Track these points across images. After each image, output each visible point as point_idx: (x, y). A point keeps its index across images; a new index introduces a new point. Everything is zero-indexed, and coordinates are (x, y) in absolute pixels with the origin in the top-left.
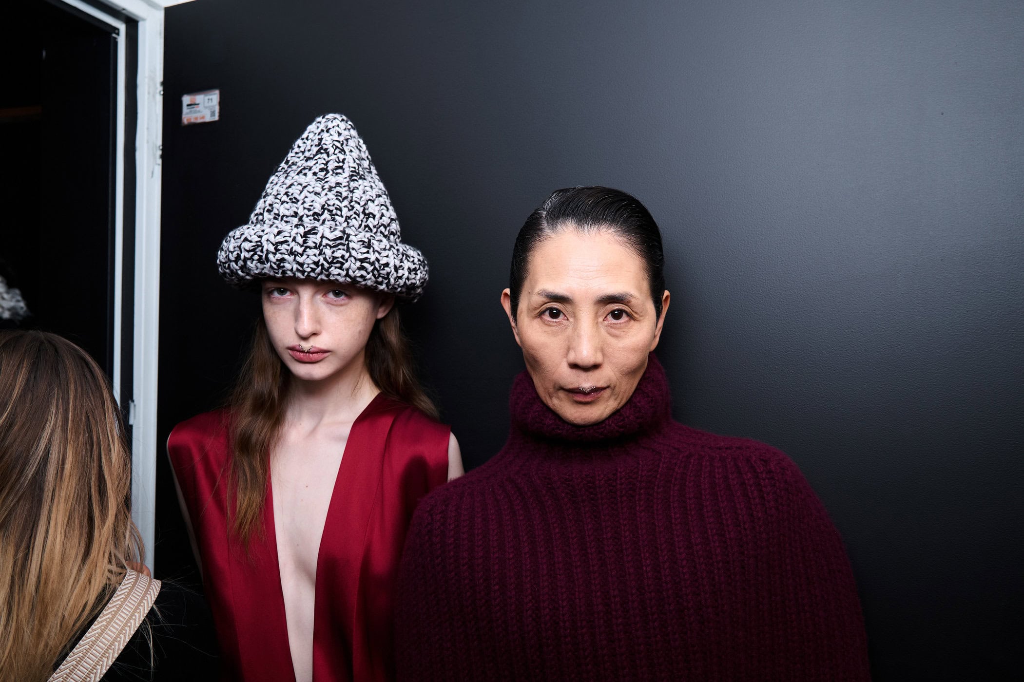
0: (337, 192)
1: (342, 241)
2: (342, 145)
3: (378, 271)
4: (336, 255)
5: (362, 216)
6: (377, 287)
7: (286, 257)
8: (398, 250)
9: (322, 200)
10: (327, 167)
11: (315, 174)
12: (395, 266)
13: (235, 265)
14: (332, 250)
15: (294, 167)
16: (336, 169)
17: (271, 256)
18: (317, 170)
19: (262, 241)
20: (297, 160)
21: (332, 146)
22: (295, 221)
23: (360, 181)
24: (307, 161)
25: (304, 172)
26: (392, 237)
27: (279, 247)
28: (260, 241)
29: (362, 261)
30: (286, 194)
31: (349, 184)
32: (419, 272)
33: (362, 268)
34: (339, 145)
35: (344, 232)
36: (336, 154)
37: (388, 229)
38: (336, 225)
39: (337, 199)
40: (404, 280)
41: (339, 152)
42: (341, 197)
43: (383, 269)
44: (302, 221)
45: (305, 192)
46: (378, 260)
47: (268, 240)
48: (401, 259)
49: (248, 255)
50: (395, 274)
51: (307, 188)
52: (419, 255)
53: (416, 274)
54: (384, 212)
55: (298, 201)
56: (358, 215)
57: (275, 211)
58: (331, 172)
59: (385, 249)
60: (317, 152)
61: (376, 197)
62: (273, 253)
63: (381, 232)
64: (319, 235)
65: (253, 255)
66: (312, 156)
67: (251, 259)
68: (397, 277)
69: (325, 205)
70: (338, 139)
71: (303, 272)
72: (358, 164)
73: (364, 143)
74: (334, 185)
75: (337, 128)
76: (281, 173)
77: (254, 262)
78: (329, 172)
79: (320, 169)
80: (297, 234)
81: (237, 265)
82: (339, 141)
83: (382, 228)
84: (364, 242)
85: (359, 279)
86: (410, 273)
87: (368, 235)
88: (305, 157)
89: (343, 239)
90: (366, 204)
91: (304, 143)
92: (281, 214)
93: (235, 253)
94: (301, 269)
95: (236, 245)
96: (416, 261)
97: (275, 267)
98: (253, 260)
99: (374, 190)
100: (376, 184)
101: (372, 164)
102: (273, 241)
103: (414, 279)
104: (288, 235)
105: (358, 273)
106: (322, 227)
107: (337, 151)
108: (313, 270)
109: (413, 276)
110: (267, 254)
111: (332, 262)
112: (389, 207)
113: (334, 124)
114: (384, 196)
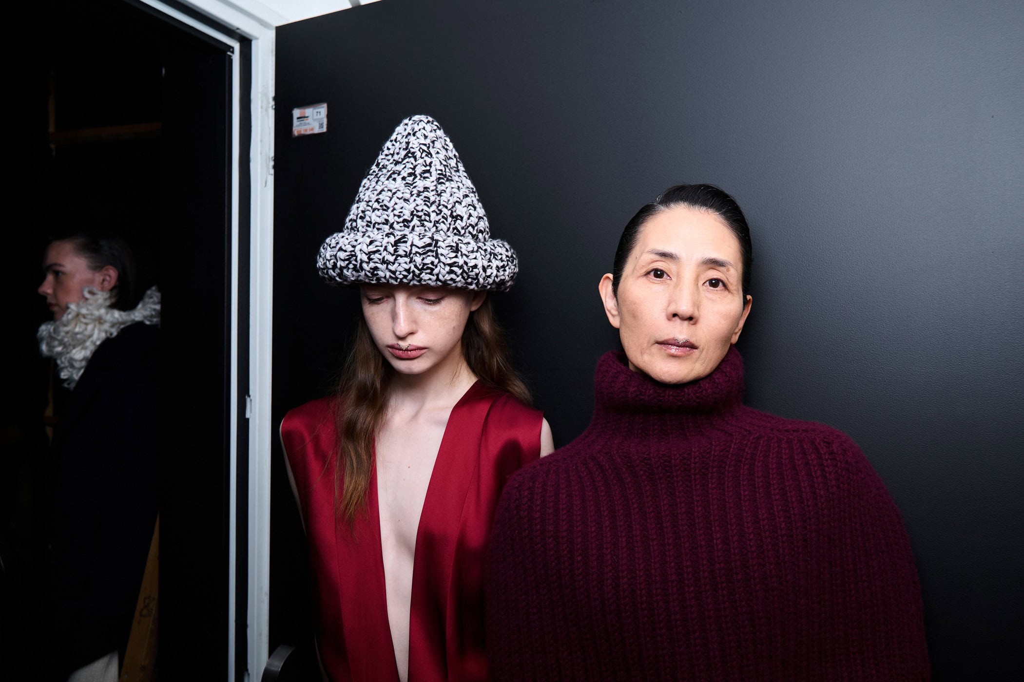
0: (425, 197)
1: (431, 248)
3: (467, 273)
4: (426, 261)
5: (450, 219)
6: (467, 287)
7: (379, 266)
9: (411, 207)
10: (415, 171)
11: (404, 178)
12: (483, 267)
13: (333, 273)
14: (421, 258)
15: (385, 171)
16: (423, 173)
17: (365, 265)
18: (406, 175)
19: (356, 251)
20: (387, 163)
21: (419, 150)
22: (386, 228)
23: (448, 184)
24: (396, 165)
25: (393, 176)
26: (480, 235)
27: (372, 257)
28: (353, 251)
29: (451, 265)
30: (377, 201)
31: (437, 188)
32: (507, 268)
33: (451, 272)
34: (425, 148)
35: (432, 238)
36: (423, 158)
37: (476, 228)
38: (425, 230)
39: (425, 204)
40: (493, 278)
41: (426, 155)
42: (429, 202)
43: (472, 271)
44: (393, 229)
45: (395, 198)
46: (466, 263)
47: (361, 250)
48: (490, 259)
49: (343, 264)
50: (484, 273)
51: (396, 194)
52: (507, 250)
53: (505, 271)
54: (472, 212)
55: (388, 208)
56: (446, 219)
57: (368, 218)
58: (419, 177)
59: (473, 252)
60: (405, 156)
61: (463, 198)
62: (366, 262)
63: (470, 233)
64: (409, 243)
65: (348, 264)
66: (400, 160)
67: (347, 267)
68: (486, 276)
69: (413, 211)
70: (424, 143)
71: (396, 279)
72: (444, 166)
73: (451, 141)
74: (422, 190)
75: (423, 131)
76: (373, 177)
77: (350, 270)
78: (417, 177)
79: (408, 174)
80: (388, 243)
81: (334, 272)
82: (425, 145)
83: (470, 229)
84: (452, 246)
85: (449, 282)
86: (498, 271)
87: (456, 238)
88: (394, 160)
89: (432, 246)
90: (453, 207)
91: (393, 145)
92: (373, 222)
93: (332, 261)
94: (393, 276)
95: (332, 253)
96: (504, 257)
97: (369, 274)
98: (349, 268)
99: (461, 191)
100: (464, 182)
101: (459, 162)
102: (366, 250)
103: (503, 275)
104: (380, 244)
105: (448, 277)
106: (411, 234)
107: (424, 155)
108: (405, 277)
109: (502, 273)
110: (361, 263)
111: (422, 268)
112: (477, 205)
113: (420, 126)
114: (473, 195)
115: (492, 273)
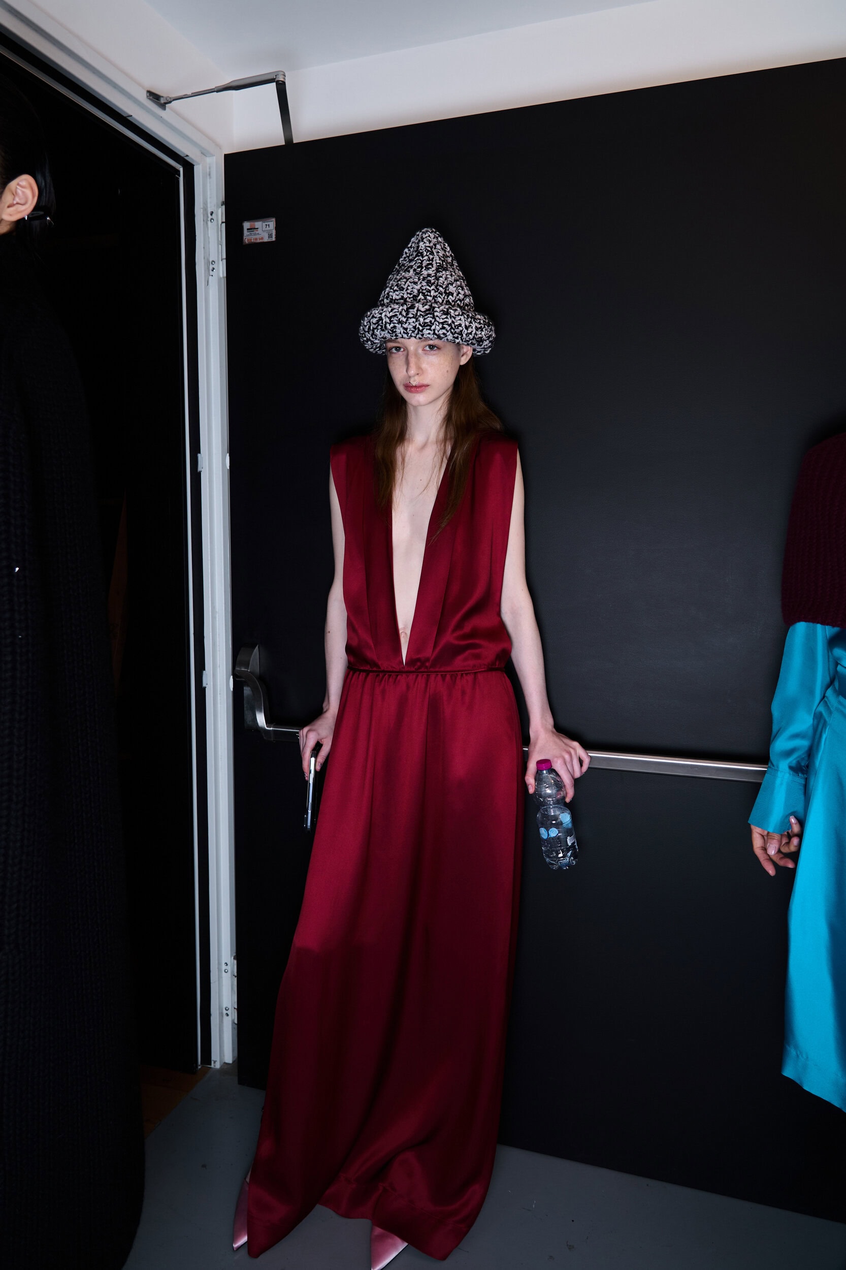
0: (428, 280)
1: (430, 312)
2: (431, 248)
3: (454, 330)
4: (426, 321)
5: (444, 295)
6: (455, 340)
7: (397, 325)
8: (468, 315)
9: (418, 287)
10: (422, 264)
11: (415, 270)
12: (466, 326)
13: (368, 334)
15: (403, 267)
16: (427, 266)
17: (388, 325)
18: (416, 268)
20: (405, 262)
21: (425, 251)
22: (402, 301)
23: (444, 272)
24: (410, 263)
25: (408, 269)
26: (466, 307)
27: (392, 319)
28: (381, 317)
29: (443, 323)
30: (397, 285)
31: (436, 275)
32: (484, 329)
33: (443, 328)
34: (429, 249)
35: (431, 306)
36: (428, 256)
37: (463, 302)
38: (427, 302)
39: (428, 285)
40: (473, 335)
41: (430, 254)
43: (458, 328)
44: (406, 301)
45: (408, 282)
46: (453, 322)
47: (385, 316)
48: (471, 321)
49: (374, 326)
50: (466, 331)
51: (409, 280)
52: (485, 318)
53: (482, 330)
55: (404, 289)
56: (442, 295)
57: (391, 297)
58: (424, 268)
59: (458, 315)
60: (416, 255)
61: (454, 282)
62: (388, 323)
64: (416, 309)
65: (377, 326)
66: (413, 259)
67: (377, 328)
68: (468, 333)
69: (420, 290)
70: (429, 245)
71: (407, 334)
72: (442, 261)
73: (448, 246)
74: (426, 276)
75: (429, 238)
76: (395, 272)
79: (418, 267)
80: (402, 310)
82: (429, 247)
83: (459, 302)
84: (444, 311)
85: (442, 336)
86: (477, 330)
87: (447, 307)
88: (409, 260)
89: (431, 310)
90: (446, 287)
91: (409, 250)
92: (394, 298)
93: (368, 326)
94: (405, 332)
95: (367, 321)
96: (482, 322)
97: (390, 332)
98: (378, 329)
99: (453, 277)
100: (456, 273)
101: (454, 260)
102: (389, 315)
103: (481, 334)
104: (397, 311)
105: (441, 332)
106: (418, 304)
107: (428, 254)
108: (413, 332)
109: (480, 332)
110: (385, 325)
111: (424, 326)
112: (465, 288)
113: (427, 235)
114: (462, 281)
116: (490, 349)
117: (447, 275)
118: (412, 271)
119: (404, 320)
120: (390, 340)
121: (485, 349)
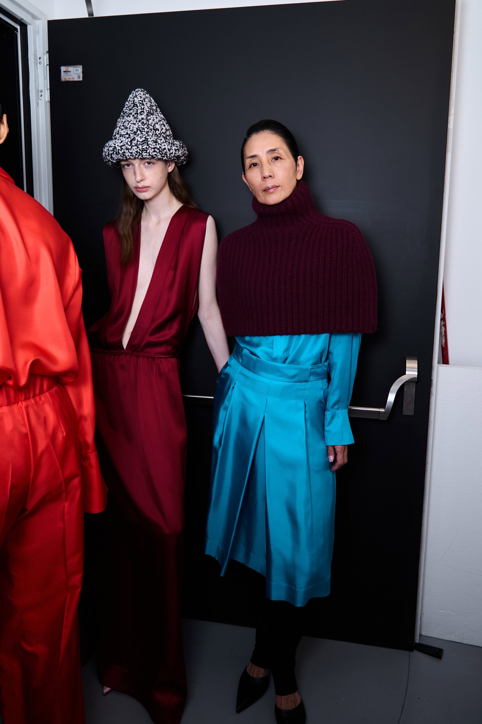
0: (142, 122)
1: (145, 142)
2: (142, 102)
3: (161, 152)
4: (143, 147)
5: (153, 130)
6: (163, 158)
7: (125, 151)
8: (169, 142)
9: (136, 126)
10: (138, 112)
11: (133, 116)
12: (168, 149)
13: (108, 157)
15: (126, 114)
16: (141, 112)
17: (120, 151)
18: (134, 114)
20: (127, 111)
22: (127, 136)
23: (152, 116)
24: (130, 111)
25: (129, 115)
26: (168, 137)
27: (122, 147)
28: (115, 146)
29: (154, 148)
30: (123, 126)
31: (147, 118)
32: (180, 150)
33: (155, 151)
34: (141, 102)
35: (145, 138)
36: (141, 106)
37: (165, 134)
38: (143, 135)
39: (142, 125)
40: (174, 154)
41: (142, 105)
42: (144, 124)
43: (164, 151)
44: (130, 136)
45: (130, 124)
46: (160, 147)
47: (118, 145)
48: (171, 146)
49: (112, 152)
50: (169, 152)
51: (130, 122)
52: (180, 143)
53: (179, 151)
54: (163, 127)
55: (128, 128)
56: (152, 130)
57: (120, 133)
58: (139, 114)
59: (163, 143)
60: (133, 106)
61: (159, 122)
62: (120, 150)
63: (163, 136)
64: (136, 140)
65: (113, 152)
66: (131, 108)
67: (113, 154)
68: (170, 153)
69: (138, 128)
70: (140, 100)
71: (133, 156)
72: (150, 109)
73: (153, 99)
74: (141, 119)
75: (140, 95)
76: (121, 117)
77: (115, 155)
79: (135, 113)
80: (128, 141)
83: (163, 134)
84: (154, 141)
85: (154, 156)
86: (175, 151)
87: (156, 138)
89: (146, 141)
90: (154, 125)
91: (129, 103)
92: (122, 134)
93: (107, 152)
94: (131, 155)
95: (107, 149)
96: (178, 146)
97: (122, 156)
99: (158, 119)
100: (159, 116)
101: (157, 108)
102: (120, 145)
103: (178, 153)
104: (125, 142)
105: (154, 154)
106: (137, 137)
107: (141, 105)
108: (136, 155)
109: (178, 152)
110: (118, 151)
111: (142, 151)
112: (166, 125)
113: (139, 93)
114: (163, 121)
115: (173, 152)
116: (186, 161)
117: (154, 118)
118: (131, 116)
119: (130, 147)
120: (123, 160)
121: (182, 162)
